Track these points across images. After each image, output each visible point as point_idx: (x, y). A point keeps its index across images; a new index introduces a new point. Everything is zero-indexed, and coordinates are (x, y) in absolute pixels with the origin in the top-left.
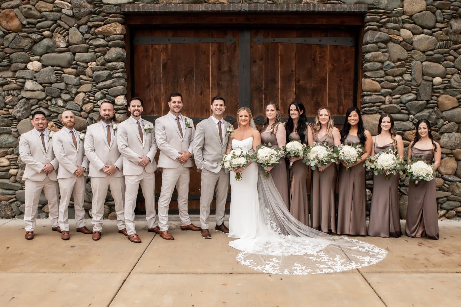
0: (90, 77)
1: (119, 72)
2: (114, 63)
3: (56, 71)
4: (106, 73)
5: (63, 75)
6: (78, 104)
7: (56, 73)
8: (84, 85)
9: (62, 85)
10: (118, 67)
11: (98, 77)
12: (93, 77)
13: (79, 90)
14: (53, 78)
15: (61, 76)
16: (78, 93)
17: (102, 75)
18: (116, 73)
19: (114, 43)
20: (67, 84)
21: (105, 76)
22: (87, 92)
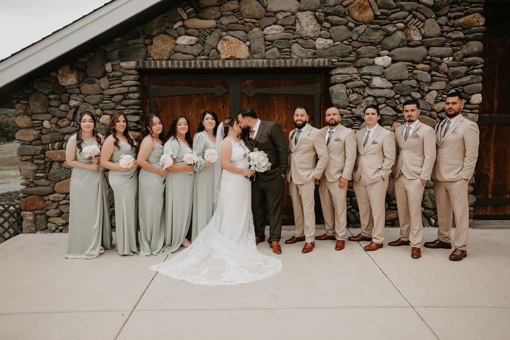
0: (445, 73)
1: (478, 68)
2: (475, 58)
3: (409, 67)
4: (464, 69)
5: (415, 71)
6: (429, 103)
7: (408, 69)
8: (437, 82)
9: (413, 82)
10: (479, 63)
11: (455, 73)
12: (449, 74)
13: (431, 88)
14: (406, 74)
15: (412, 72)
16: (430, 91)
17: (460, 71)
18: (476, 69)
19: (477, 36)
20: (418, 81)
21: (463, 72)
22: (439, 90)
